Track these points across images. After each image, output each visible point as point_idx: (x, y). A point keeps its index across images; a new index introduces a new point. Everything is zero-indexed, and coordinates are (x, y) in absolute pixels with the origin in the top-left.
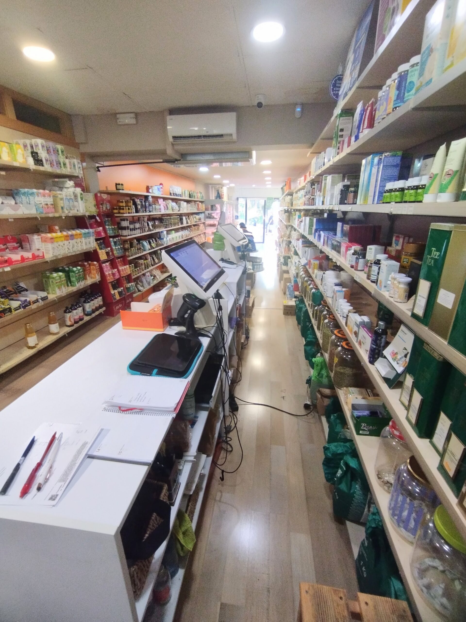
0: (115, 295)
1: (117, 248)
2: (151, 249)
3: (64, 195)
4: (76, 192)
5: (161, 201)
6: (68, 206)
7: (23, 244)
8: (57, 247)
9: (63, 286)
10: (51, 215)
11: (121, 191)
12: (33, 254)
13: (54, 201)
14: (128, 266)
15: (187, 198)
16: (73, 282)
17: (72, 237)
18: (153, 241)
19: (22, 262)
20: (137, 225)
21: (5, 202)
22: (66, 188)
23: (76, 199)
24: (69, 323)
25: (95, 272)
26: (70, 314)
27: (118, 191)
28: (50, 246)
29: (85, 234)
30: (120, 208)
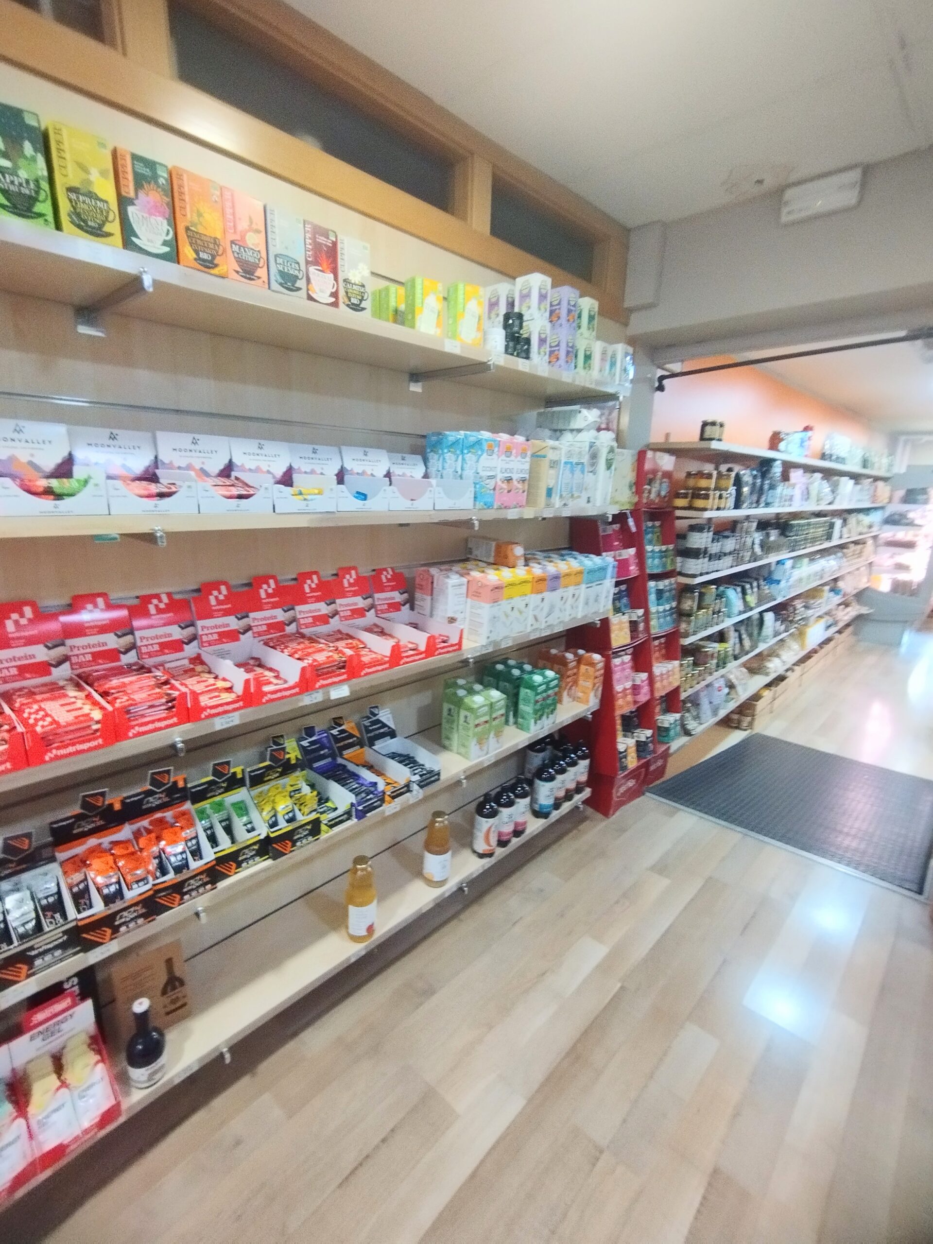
0: (625, 757)
1: (661, 608)
2: (744, 612)
3: (563, 452)
4: (598, 443)
5: (796, 475)
6: (567, 484)
7: (418, 595)
8: (507, 616)
9: (492, 735)
10: (512, 514)
11: (715, 445)
12: (431, 641)
13: (531, 471)
14: (676, 663)
15: (856, 469)
16: (523, 718)
17: (553, 582)
18: (752, 588)
19: (391, 667)
20: (730, 544)
21: (397, 470)
22: (572, 430)
23: (593, 465)
24: (481, 846)
25: (589, 684)
26: (491, 820)
27: (704, 444)
28: (485, 610)
29: (591, 572)
30: (697, 494)
